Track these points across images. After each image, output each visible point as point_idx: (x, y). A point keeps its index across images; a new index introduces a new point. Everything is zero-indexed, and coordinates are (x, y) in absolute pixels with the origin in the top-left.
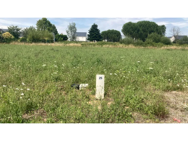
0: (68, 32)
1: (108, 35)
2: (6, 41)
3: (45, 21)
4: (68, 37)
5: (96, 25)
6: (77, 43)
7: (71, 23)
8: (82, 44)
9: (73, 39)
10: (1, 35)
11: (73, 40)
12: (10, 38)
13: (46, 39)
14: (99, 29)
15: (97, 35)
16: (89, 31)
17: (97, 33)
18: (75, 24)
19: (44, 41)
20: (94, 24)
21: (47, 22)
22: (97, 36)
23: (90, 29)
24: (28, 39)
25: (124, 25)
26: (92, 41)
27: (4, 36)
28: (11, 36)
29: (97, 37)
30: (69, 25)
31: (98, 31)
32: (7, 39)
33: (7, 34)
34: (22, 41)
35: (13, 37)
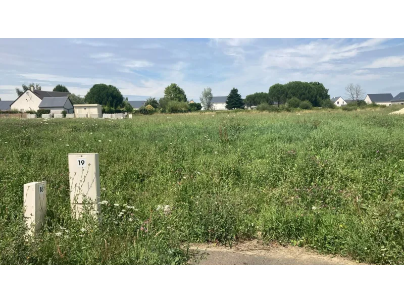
0: (202, 100)
1: (255, 100)
3: (174, 88)
4: (202, 105)
6: (212, 112)
7: (206, 88)
8: (217, 113)
9: (209, 107)
11: (208, 109)
12: (152, 110)
13: (183, 109)
15: (237, 101)
17: (237, 99)
18: (210, 90)
19: (182, 111)
20: (234, 88)
21: (176, 88)
22: (237, 103)
23: (229, 95)
24: (167, 111)
25: (270, 88)
26: (231, 109)
27: (147, 108)
30: (203, 91)
31: (238, 96)
32: (149, 111)
33: (149, 107)
34: (162, 112)
35: (154, 109)
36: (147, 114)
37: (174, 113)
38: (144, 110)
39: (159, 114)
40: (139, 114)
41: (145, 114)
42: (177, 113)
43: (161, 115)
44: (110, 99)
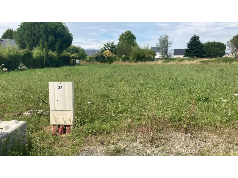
2: (108, 60)
3: (129, 35)
5: (198, 36)
10: (102, 54)
12: (112, 57)
14: (201, 42)
15: (199, 49)
16: (187, 44)
17: (199, 47)
23: (189, 42)
24: (131, 58)
27: (105, 55)
28: (112, 55)
29: (199, 52)
31: (200, 44)
32: (108, 58)
33: (108, 53)
34: (125, 60)
35: (114, 56)
36: (105, 61)
37: (141, 61)
38: (102, 56)
39: (120, 63)
40: (95, 62)
41: (101, 62)
42: (145, 61)
43: (123, 63)
44: (51, 38)
